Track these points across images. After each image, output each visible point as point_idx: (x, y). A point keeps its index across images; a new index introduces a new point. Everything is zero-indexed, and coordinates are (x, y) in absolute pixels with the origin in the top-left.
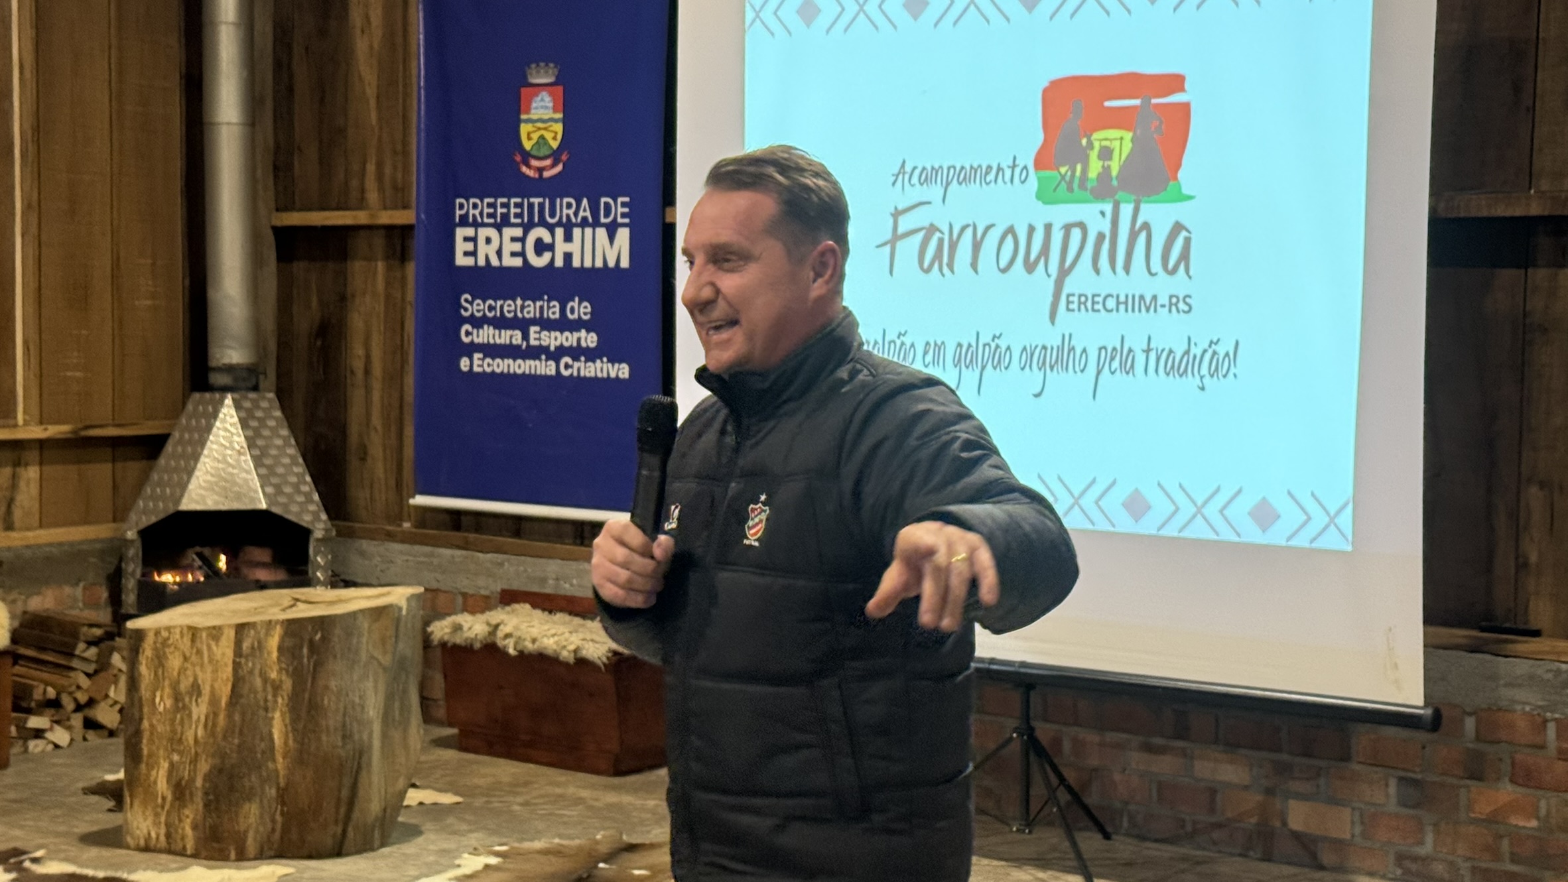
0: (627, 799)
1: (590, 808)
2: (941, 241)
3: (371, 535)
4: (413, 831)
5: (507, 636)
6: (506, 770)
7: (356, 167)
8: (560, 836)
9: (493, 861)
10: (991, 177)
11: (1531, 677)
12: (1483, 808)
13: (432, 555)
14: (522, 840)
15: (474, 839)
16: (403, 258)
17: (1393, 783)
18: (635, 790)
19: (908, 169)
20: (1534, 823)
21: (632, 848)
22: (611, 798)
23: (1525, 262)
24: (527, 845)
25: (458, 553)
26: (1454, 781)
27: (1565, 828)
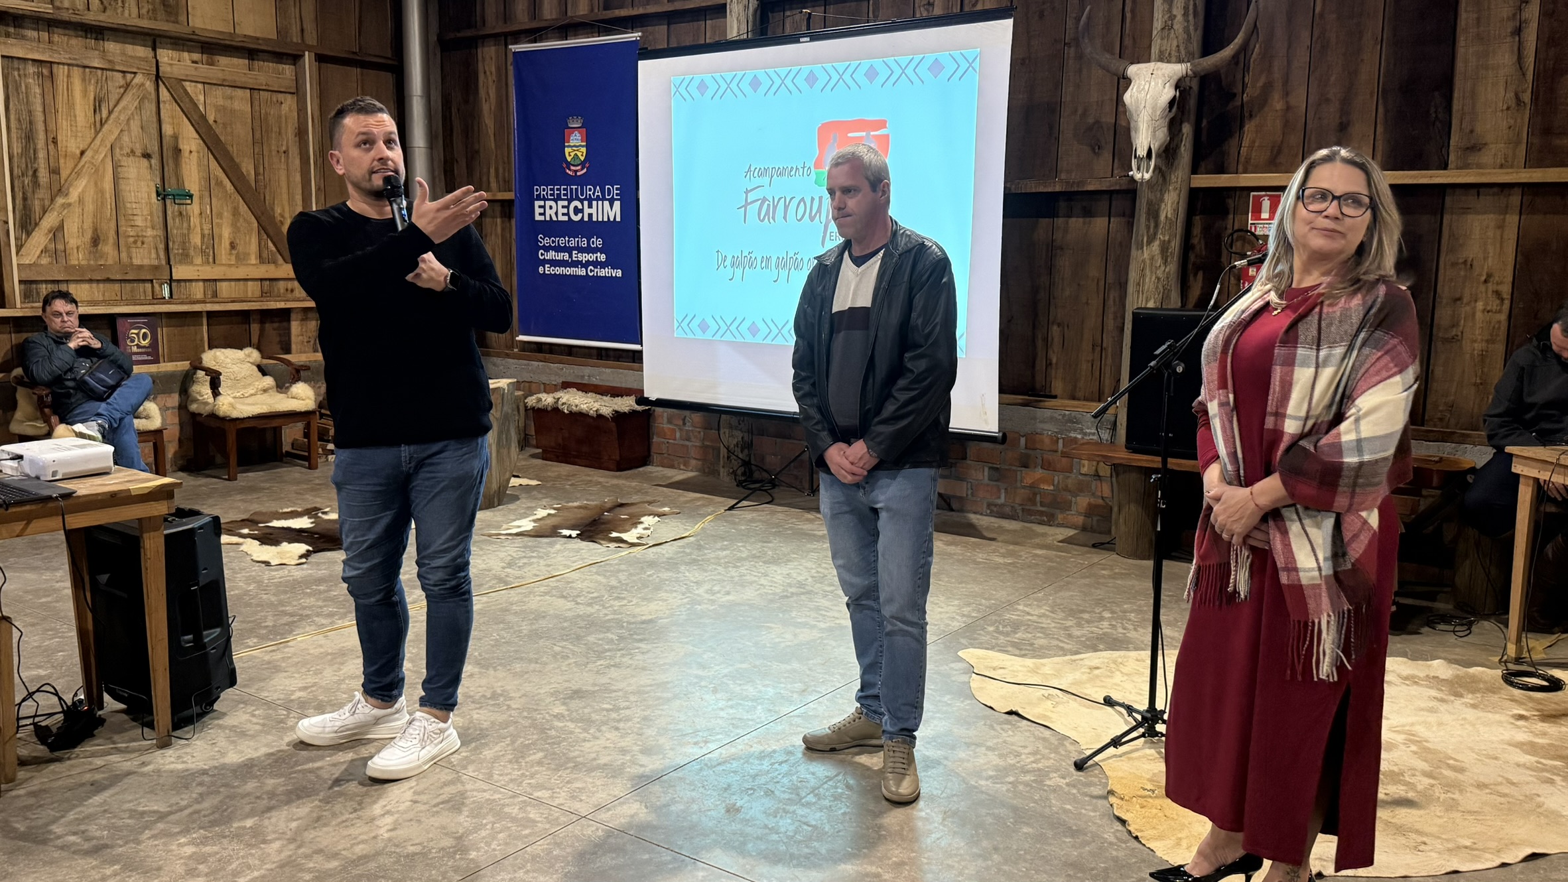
0: (621, 482)
1: (604, 486)
2: (769, 205)
3: (498, 355)
4: (515, 498)
5: (563, 404)
6: (565, 469)
7: (485, 170)
8: (587, 500)
9: (553, 512)
10: (793, 173)
11: (1052, 418)
12: (1028, 481)
13: (528, 365)
14: (568, 502)
15: (544, 502)
16: (510, 217)
17: (986, 469)
18: (626, 478)
19: (752, 169)
20: (1052, 488)
21: (622, 505)
22: (615, 481)
23: (1052, 214)
24: (570, 504)
25: (541, 363)
26: (1014, 468)
27: (1066, 489)
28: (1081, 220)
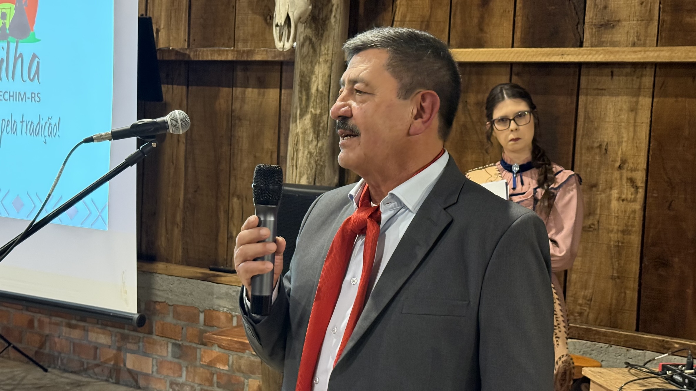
12: (206, 360)
17: (170, 345)
20: (226, 368)
23: (232, 84)
26: (194, 345)
27: (239, 370)
28: (256, 91)
